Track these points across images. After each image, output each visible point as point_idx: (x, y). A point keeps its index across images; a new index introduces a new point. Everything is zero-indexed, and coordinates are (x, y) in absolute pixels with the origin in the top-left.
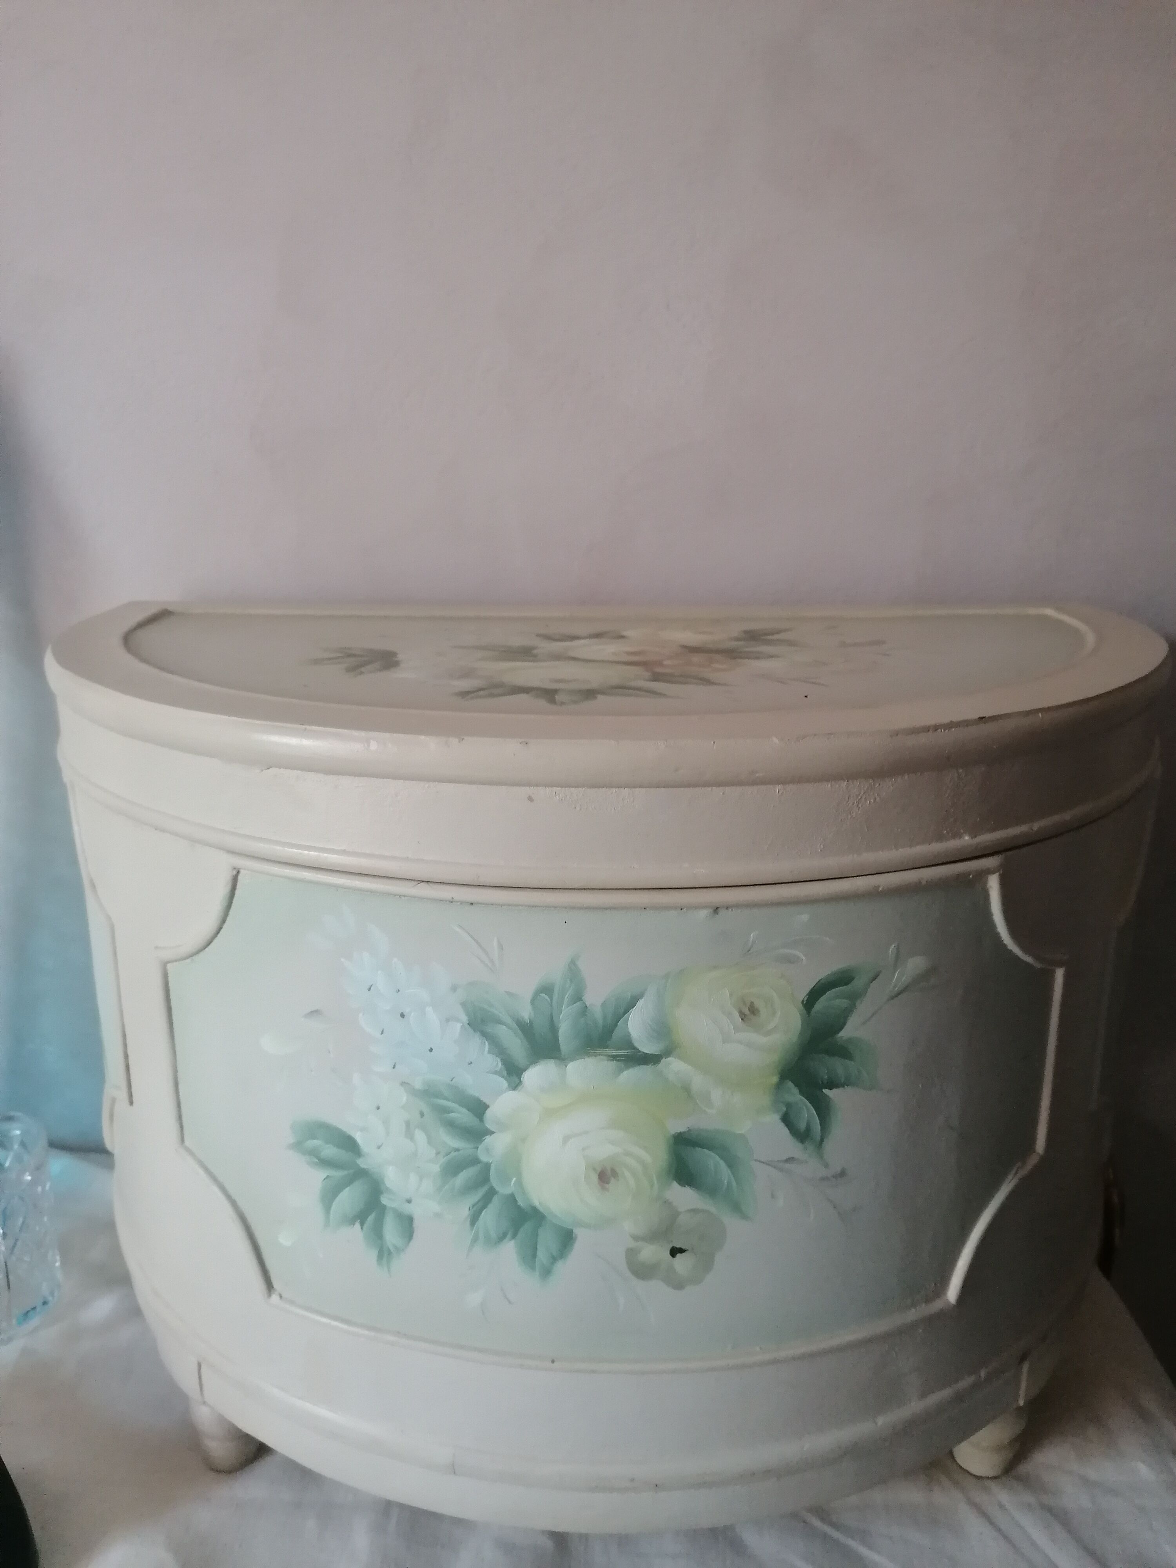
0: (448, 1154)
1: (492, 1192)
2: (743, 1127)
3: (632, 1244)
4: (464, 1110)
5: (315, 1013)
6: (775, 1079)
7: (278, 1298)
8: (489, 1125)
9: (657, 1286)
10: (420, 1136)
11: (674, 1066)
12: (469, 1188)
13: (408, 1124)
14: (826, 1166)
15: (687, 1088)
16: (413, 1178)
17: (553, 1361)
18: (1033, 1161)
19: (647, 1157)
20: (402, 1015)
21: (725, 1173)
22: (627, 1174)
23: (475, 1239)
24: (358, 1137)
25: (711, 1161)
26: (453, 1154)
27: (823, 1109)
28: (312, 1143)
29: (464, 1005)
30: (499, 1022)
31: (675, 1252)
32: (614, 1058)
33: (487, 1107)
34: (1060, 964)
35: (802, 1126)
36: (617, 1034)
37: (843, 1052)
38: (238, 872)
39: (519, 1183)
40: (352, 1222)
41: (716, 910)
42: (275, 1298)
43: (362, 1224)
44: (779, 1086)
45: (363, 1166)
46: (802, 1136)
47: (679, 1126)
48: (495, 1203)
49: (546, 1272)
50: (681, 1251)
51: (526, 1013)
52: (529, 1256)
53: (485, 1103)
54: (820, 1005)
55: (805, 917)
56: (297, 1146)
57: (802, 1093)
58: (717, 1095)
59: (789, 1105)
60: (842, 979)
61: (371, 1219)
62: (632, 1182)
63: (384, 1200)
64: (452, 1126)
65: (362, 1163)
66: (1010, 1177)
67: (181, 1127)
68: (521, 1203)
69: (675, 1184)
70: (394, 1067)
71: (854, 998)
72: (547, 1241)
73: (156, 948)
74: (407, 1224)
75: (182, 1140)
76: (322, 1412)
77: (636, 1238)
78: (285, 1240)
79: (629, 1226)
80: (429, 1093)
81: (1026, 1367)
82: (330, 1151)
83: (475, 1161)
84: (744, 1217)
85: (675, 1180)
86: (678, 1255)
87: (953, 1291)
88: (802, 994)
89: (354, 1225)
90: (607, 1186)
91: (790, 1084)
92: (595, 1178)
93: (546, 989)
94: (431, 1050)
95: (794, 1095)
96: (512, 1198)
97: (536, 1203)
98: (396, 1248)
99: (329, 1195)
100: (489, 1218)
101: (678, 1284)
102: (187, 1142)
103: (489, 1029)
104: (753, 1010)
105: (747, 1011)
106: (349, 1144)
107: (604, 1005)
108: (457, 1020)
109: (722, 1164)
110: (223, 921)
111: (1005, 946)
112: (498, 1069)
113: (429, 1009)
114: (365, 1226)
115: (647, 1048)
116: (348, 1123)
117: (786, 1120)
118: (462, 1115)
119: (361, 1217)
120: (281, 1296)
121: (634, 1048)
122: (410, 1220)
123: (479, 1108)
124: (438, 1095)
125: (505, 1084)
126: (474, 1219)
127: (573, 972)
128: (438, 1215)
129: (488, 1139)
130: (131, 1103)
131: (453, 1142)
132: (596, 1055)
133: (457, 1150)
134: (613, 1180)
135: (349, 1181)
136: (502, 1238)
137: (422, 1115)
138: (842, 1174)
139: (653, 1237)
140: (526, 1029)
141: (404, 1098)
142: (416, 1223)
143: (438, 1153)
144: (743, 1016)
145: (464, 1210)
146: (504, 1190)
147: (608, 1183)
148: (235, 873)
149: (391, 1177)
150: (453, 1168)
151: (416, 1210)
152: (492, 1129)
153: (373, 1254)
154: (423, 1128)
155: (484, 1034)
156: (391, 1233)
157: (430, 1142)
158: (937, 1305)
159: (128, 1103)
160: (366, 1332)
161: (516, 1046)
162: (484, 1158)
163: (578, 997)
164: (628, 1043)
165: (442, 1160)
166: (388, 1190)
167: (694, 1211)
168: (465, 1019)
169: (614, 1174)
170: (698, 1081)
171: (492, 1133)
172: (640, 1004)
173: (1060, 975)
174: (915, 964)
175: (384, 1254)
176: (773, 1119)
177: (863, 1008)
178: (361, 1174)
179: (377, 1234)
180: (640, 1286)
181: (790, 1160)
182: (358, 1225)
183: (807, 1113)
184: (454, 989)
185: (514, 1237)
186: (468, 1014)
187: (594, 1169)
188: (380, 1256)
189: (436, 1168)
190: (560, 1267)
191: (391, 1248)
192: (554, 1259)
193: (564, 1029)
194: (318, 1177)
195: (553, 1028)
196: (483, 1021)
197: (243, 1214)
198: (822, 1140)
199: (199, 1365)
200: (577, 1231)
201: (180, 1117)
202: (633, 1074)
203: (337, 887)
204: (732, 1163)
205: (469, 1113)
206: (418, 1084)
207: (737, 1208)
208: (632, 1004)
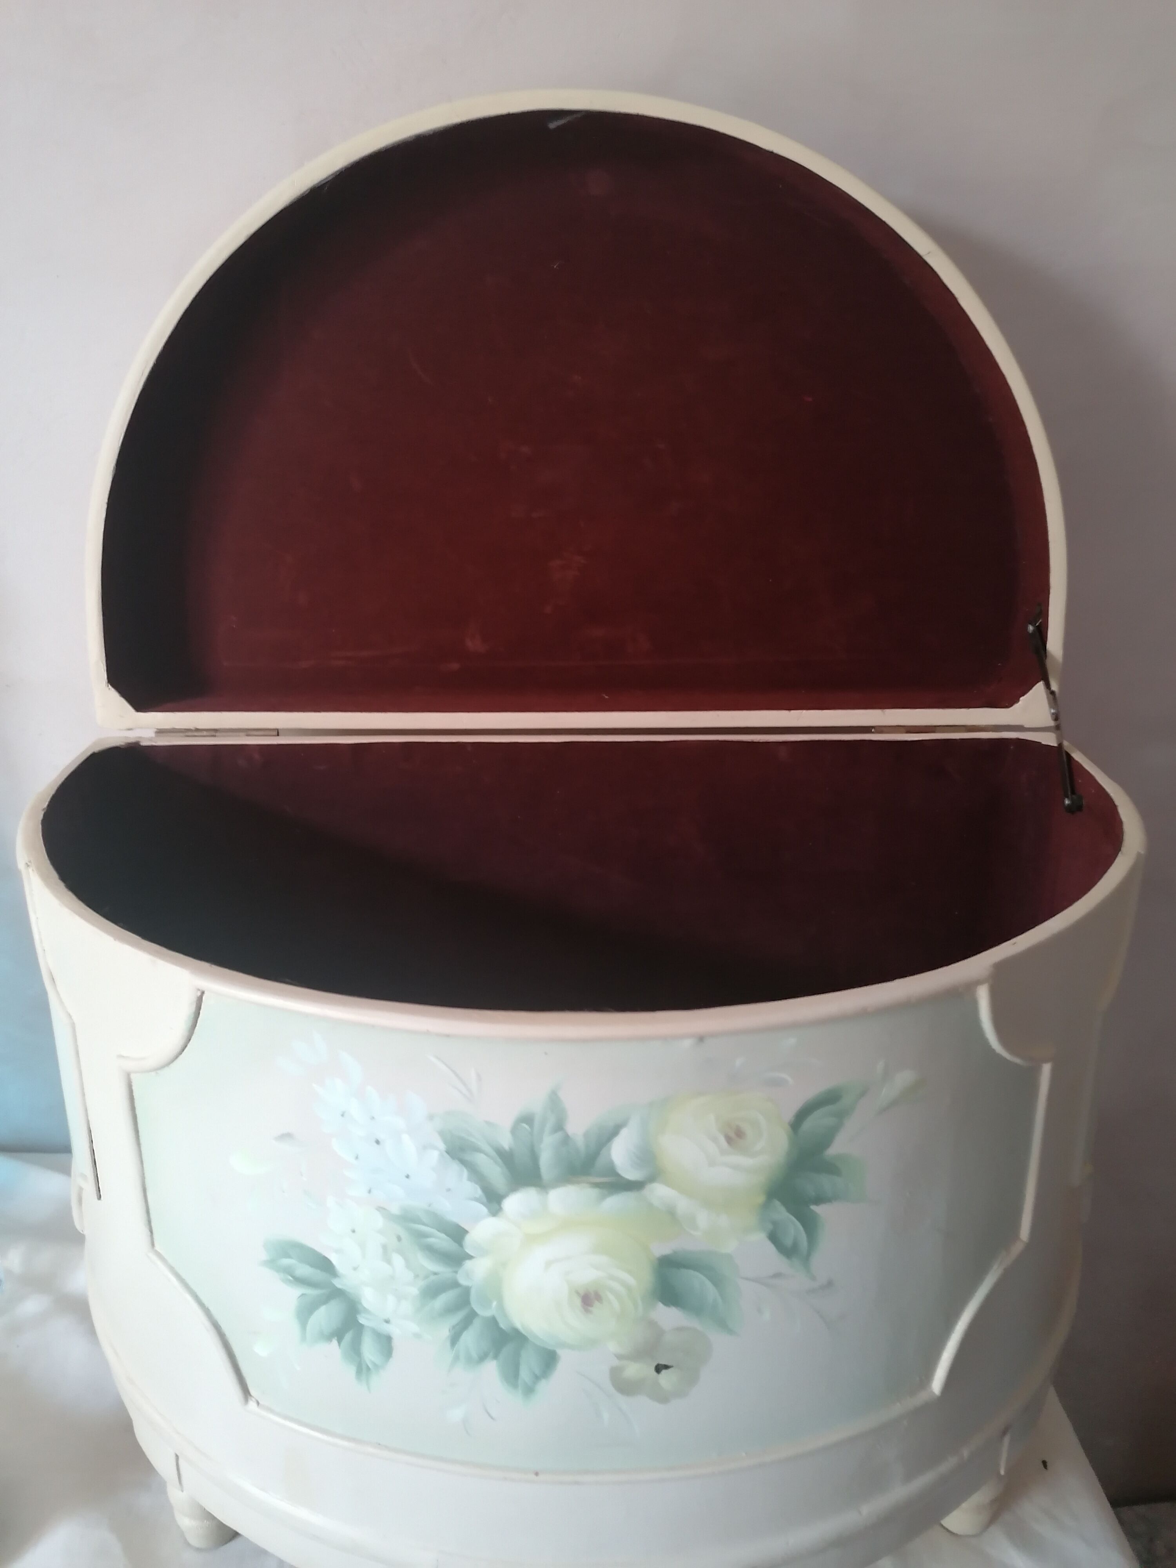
0: (426, 1277)
1: (472, 1315)
2: (730, 1246)
3: (616, 1362)
4: (443, 1236)
5: (286, 1137)
6: (761, 1199)
7: (255, 1405)
8: (469, 1251)
9: (642, 1403)
10: (398, 1261)
11: (659, 1192)
12: (449, 1310)
13: (385, 1247)
14: (813, 1278)
15: (671, 1212)
16: (391, 1300)
17: (537, 1474)
18: (1017, 1249)
19: (631, 1281)
20: (378, 1142)
21: (711, 1291)
22: (611, 1297)
23: (457, 1358)
24: (334, 1259)
25: (697, 1280)
26: (433, 1278)
27: (810, 1224)
28: (286, 1261)
29: (442, 1134)
30: (478, 1150)
31: (659, 1369)
32: (597, 1185)
33: (466, 1232)
34: (1046, 1061)
35: (788, 1241)
36: (601, 1162)
37: (831, 1168)
38: (203, 993)
39: (501, 1307)
40: (329, 1338)
41: (701, 1039)
42: (252, 1405)
43: (339, 1342)
44: (766, 1206)
45: (339, 1286)
46: (788, 1251)
47: (662, 1249)
48: (477, 1324)
49: (529, 1391)
50: (666, 1367)
51: (506, 1141)
52: (511, 1376)
53: (463, 1229)
54: (808, 1124)
55: (792, 1041)
56: (271, 1263)
57: (789, 1210)
58: (703, 1219)
59: (775, 1223)
60: (829, 1099)
61: (348, 1337)
62: (616, 1304)
63: (362, 1320)
64: (432, 1251)
65: (338, 1283)
66: (995, 1267)
67: (151, 1232)
68: (502, 1325)
69: (660, 1305)
70: (370, 1192)
71: (841, 1116)
72: (529, 1363)
73: (120, 1056)
74: (386, 1344)
75: (153, 1245)
76: (303, 1513)
77: (619, 1357)
78: (261, 1349)
79: (612, 1347)
80: (406, 1218)
81: (1007, 1440)
82: (304, 1270)
83: (455, 1284)
84: (730, 1331)
85: (660, 1301)
86: (664, 1372)
87: (937, 1383)
88: (789, 1115)
89: (331, 1341)
90: (590, 1308)
91: (777, 1203)
92: (578, 1302)
93: (527, 1119)
94: (408, 1177)
95: (781, 1213)
96: (493, 1322)
97: (518, 1326)
98: (375, 1365)
99: (305, 1312)
100: (470, 1339)
101: (663, 1398)
102: (157, 1247)
103: (468, 1157)
104: (740, 1134)
105: (732, 1135)
106: (325, 1265)
107: (586, 1135)
108: (435, 1148)
109: (708, 1284)
110: (189, 1039)
111: (994, 1050)
112: (477, 1196)
113: (405, 1137)
114: (344, 1343)
115: (631, 1174)
116: (323, 1245)
117: (773, 1238)
118: (441, 1241)
119: (338, 1334)
120: (258, 1403)
121: (618, 1175)
122: (388, 1339)
123: (458, 1234)
124: (417, 1221)
125: (484, 1210)
126: (455, 1339)
127: (554, 1102)
128: (417, 1336)
129: (468, 1264)
130: (99, 1197)
131: (431, 1266)
132: (578, 1183)
133: (435, 1274)
134: (597, 1303)
135: (326, 1300)
136: (482, 1358)
137: (399, 1239)
138: (830, 1284)
139: (638, 1355)
140: (506, 1157)
141: (379, 1221)
142: (396, 1343)
143: (417, 1276)
144: (729, 1140)
145: (444, 1331)
146: (485, 1313)
147: (591, 1305)
148: (199, 994)
149: (369, 1298)
150: (432, 1291)
151: (393, 1330)
152: (472, 1254)
153: (352, 1370)
154: (400, 1252)
155: (463, 1162)
156: (369, 1351)
157: (408, 1265)
158: (922, 1398)
159: (96, 1197)
160: (345, 1443)
161: (496, 1173)
162: (463, 1281)
163: (559, 1127)
164: (611, 1170)
165: (422, 1283)
166: (366, 1311)
167: (680, 1329)
168: (442, 1146)
169: (598, 1297)
170: (683, 1205)
171: (470, 1257)
172: (624, 1132)
173: (1046, 1069)
174: (904, 1078)
175: (363, 1370)
176: (760, 1238)
177: (851, 1126)
178: (337, 1294)
179: (355, 1352)
180: (622, 1401)
181: (777, 1275)
182: (335, 1342)
183: (794, 1229)
184: (431, 1117)
185: (496, 1357)
186: (445, 1141)
187: (578, 1293)
188: (359, 1371)
189: (414, 1291)
190: (543, 1386)
191: (370, 1366)
192: (537, 1378)
193: (546, 1158)
194: (293, 1294)
195: (534, 1157)
196: (462, 1149)
197: (218, 1323)
198: (809, 1255)
199: (177, 1457)
200: (560, 1352)
201: (149, 1222)
202: (615, 1202)
203: (307, 1015)
204: (717, 1281)
205: (448, 1238)
206: (395, 1209)
207: (723, 1324)
208: (615, 1131)
